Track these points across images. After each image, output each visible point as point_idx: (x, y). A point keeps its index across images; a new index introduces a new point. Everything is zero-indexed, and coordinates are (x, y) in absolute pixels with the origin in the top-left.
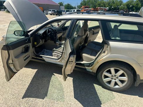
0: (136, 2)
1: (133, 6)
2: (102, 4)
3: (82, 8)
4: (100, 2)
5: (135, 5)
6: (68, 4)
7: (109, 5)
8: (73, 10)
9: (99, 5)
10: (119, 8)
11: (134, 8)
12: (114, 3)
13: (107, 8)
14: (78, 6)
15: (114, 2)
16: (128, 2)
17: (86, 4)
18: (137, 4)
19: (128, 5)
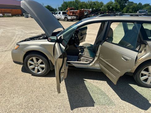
0: (115, 4)
1: (113, 8)
2: (84, 6)
3: (67, 10)
4: (81, 4)
5: (114, 6)
6: (48, 6)
7: (91, 6)
8: (58, 12)
9: (81, 6)
10: (100, 9)
11: (114, 9)
12: (95, 5)
13: (91, 9)
14: (59, 8)
15: (95, 3)
16: (108, 3)
17: (68, 6)
18: (116, 6)
19: (108, 6)
